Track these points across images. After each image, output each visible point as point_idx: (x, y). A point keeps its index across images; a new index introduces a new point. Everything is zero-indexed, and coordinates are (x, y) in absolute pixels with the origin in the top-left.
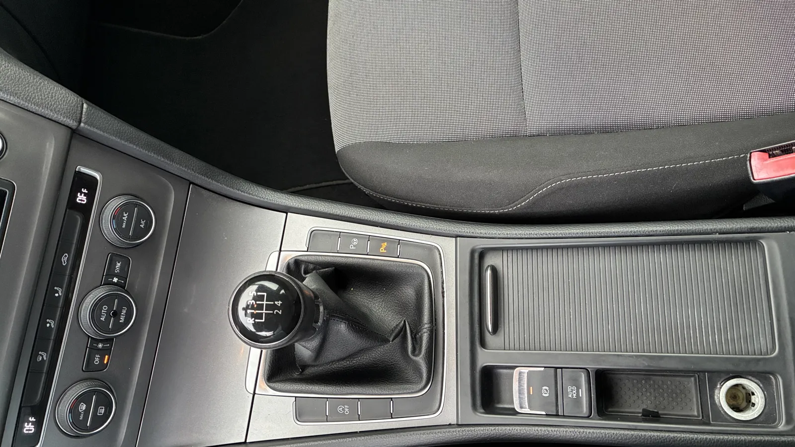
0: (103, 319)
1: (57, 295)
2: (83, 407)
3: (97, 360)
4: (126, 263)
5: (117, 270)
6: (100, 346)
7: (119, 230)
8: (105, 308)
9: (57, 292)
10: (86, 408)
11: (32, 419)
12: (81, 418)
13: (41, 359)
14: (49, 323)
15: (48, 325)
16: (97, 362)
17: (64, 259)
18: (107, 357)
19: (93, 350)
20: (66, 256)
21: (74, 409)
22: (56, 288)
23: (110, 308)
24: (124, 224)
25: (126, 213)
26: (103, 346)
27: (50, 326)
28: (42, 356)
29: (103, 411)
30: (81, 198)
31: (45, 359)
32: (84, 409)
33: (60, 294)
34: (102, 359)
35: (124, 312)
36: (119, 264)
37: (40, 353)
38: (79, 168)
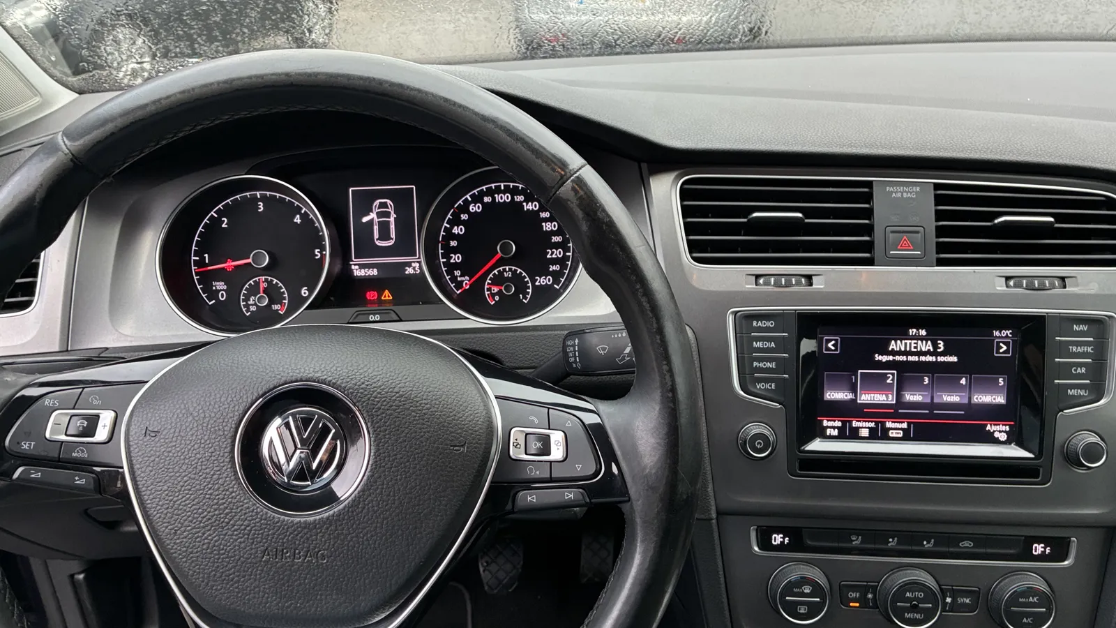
0: (908, 594)
1: (925, 543)
2: (807, 590)
3: (854, 595)
4: (969, 608)
5: (960, 600)
6: (870, 596)
7: (1016, 595)
8: (921, 595)
9: (928, 543)
10: (807, 593)
11: (787, 540)
12: (795, 590)
13: (854, 539)
14: (893, 540)
15: (891, 540)
16: (851, 595)
17: (967, 544)
18: (858, 605)
19: (864, 590)
20: (970, 544)
21: (804, 581)
22: (933, 540)
23: (920, 601)
24: (1024, 600)
25: (1037, 600)
26: (869, 599)
27: (890, 542)
28: (857, 540)
29: (802, 611)
30: (1038, 549)
31: (854, 543)
32: (805, 591)
33: (926, 546)
34: (855, 600)
35: (918, 616)
36: (968, 601)
37: (860, 537)
38: (1074, 541)
